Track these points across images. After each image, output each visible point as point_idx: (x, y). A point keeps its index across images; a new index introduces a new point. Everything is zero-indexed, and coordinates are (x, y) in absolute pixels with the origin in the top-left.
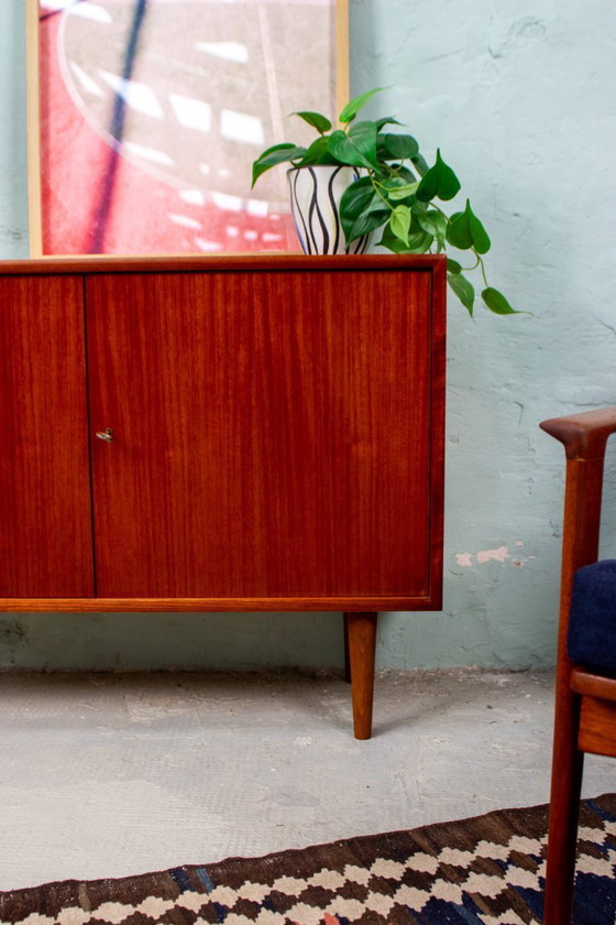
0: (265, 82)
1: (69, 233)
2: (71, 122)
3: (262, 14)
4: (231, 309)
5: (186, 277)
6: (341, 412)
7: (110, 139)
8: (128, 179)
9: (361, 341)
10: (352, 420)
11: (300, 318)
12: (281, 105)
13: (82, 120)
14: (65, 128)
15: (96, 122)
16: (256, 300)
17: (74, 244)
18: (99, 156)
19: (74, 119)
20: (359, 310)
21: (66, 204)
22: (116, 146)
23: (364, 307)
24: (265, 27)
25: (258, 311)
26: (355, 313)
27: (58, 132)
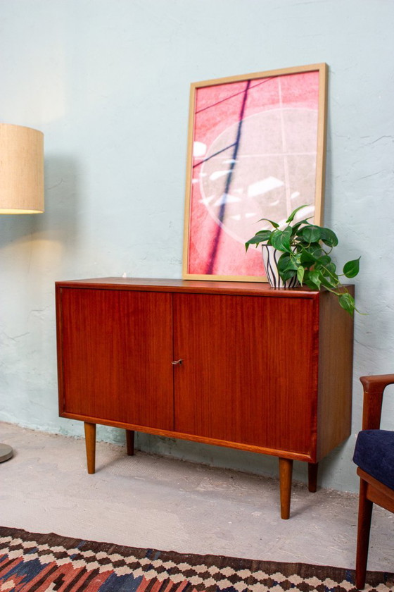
0: (285, 194)
1: (200, 264)
2: (203, 213)
3: (285, 161)
4: (228, 311)
5: (211, 296)
6: (273, 362)
7: (218, 221)
8: (224, 239)
9: (282, 330)
10: (278, 366)
11: (256, 317)
12: (292, 205)
13: (208, 212)
14: (201, 216)
15: (213, 214)
16: (239, 308)
17: (201, 269)
18: (214, 229)
19: (204, 212)
20: (281, 316)
21: (199, 250)
22: (220, 224)
23: (284, 314)
24: (286, 167)
25: (239, 313)
26: (280, 317)
27: (198, 217)
